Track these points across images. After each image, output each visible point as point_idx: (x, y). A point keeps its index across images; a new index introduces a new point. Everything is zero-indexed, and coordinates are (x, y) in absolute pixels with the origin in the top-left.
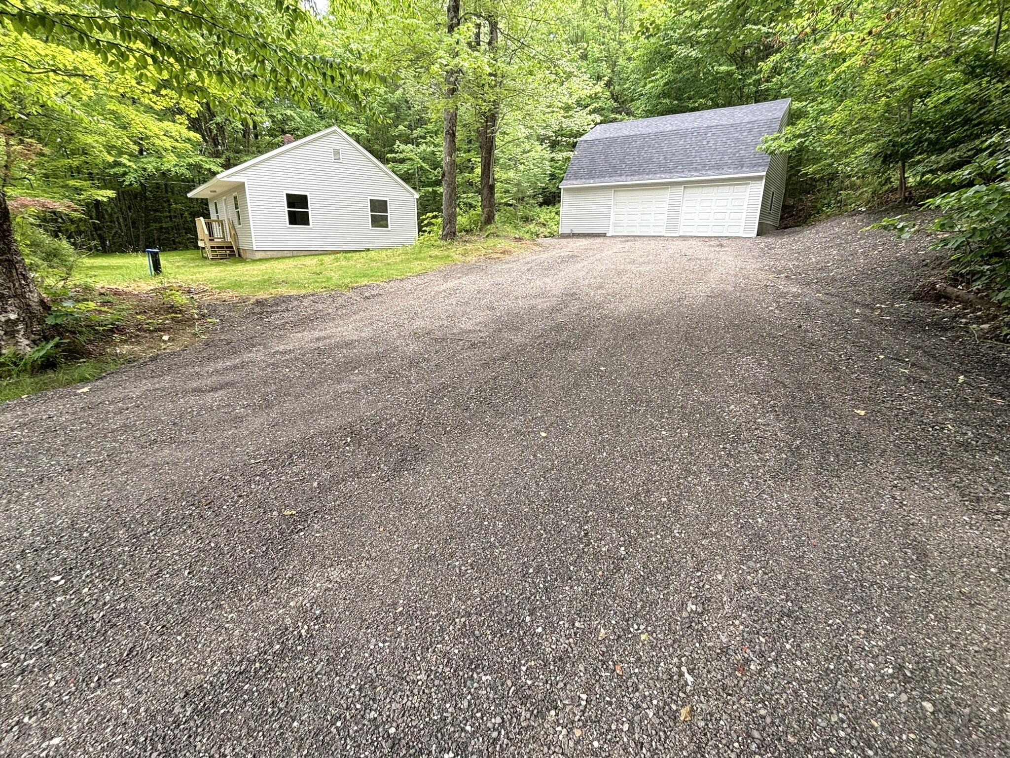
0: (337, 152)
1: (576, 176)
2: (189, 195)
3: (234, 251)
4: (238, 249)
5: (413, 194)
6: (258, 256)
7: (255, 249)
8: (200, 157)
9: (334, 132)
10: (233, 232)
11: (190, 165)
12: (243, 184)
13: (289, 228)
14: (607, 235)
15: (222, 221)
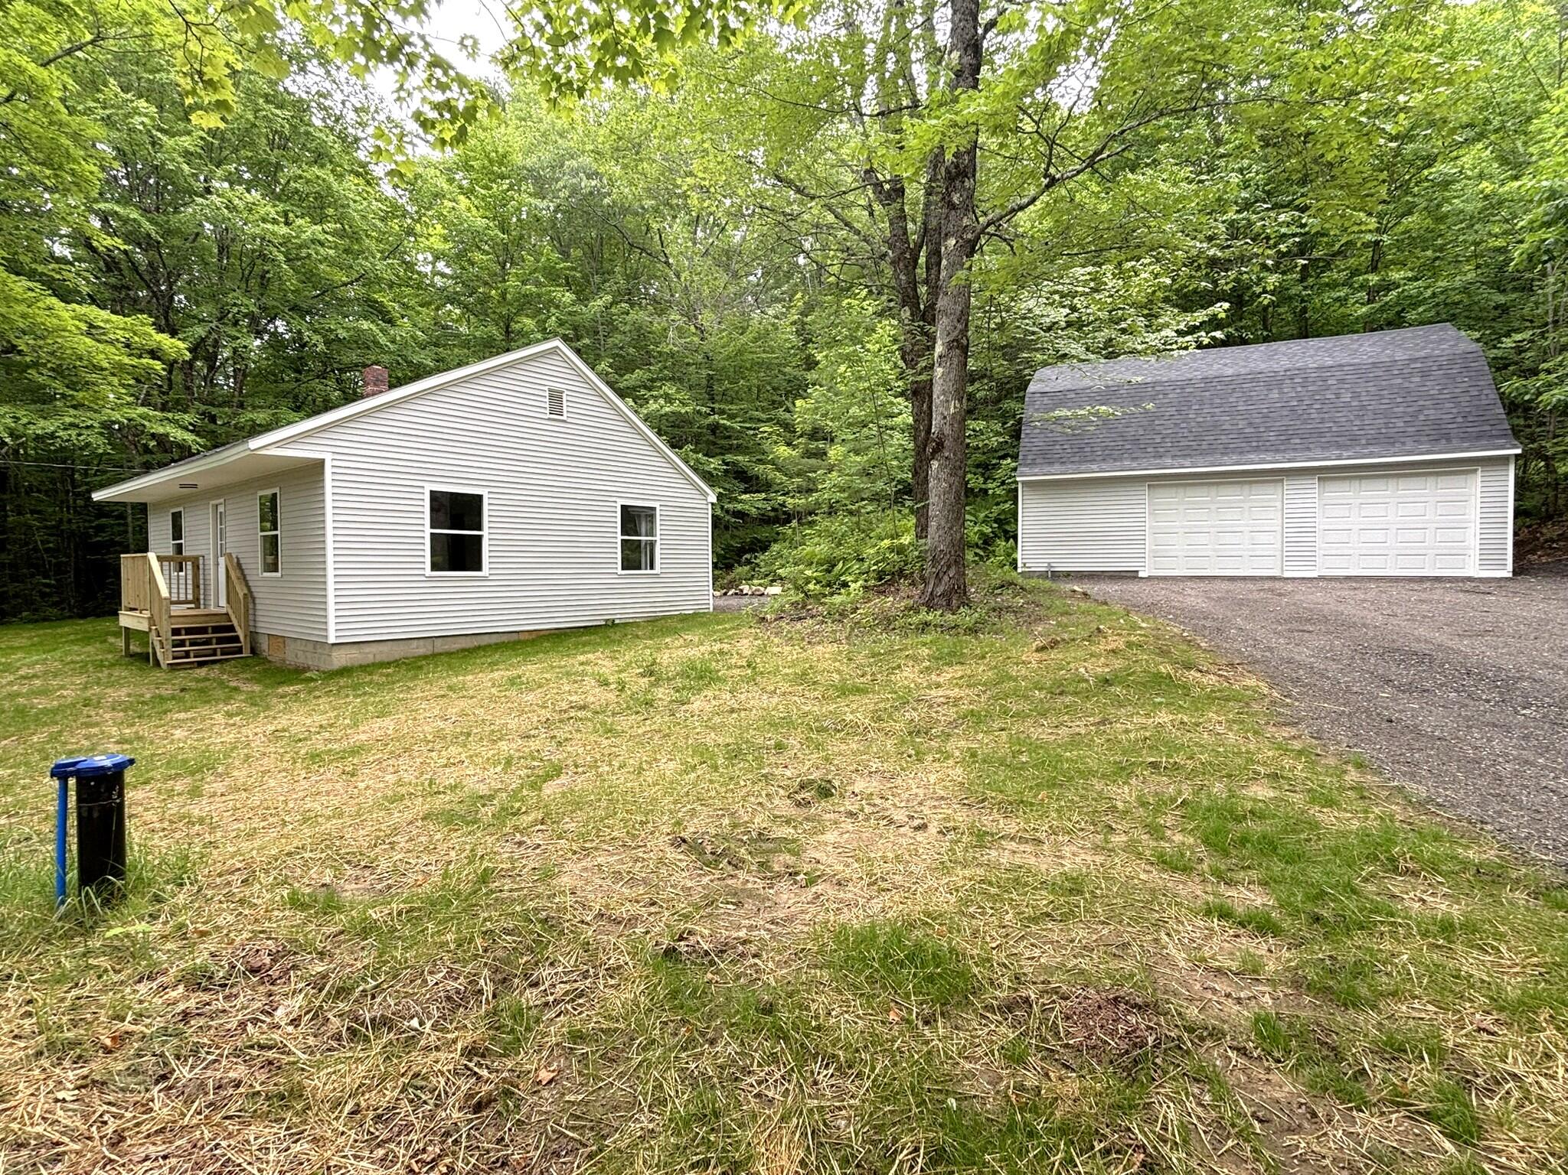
0: (556, 397)
1: (1047, 458)
2: (97, 496)
3: (236, 639)
4: (253, 636)
5: (705, 494)
6: (340, 659)
7: (332, 640)
8: (141, 410)
9: (555, 351)
10: (241, 591)
11: (107, 425)
12: (320, 464)
13: (430, 579)
14: (1141, 575)
15: (195, 561)
